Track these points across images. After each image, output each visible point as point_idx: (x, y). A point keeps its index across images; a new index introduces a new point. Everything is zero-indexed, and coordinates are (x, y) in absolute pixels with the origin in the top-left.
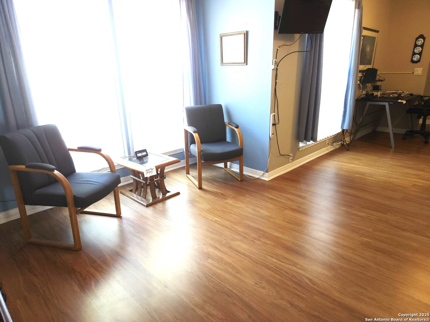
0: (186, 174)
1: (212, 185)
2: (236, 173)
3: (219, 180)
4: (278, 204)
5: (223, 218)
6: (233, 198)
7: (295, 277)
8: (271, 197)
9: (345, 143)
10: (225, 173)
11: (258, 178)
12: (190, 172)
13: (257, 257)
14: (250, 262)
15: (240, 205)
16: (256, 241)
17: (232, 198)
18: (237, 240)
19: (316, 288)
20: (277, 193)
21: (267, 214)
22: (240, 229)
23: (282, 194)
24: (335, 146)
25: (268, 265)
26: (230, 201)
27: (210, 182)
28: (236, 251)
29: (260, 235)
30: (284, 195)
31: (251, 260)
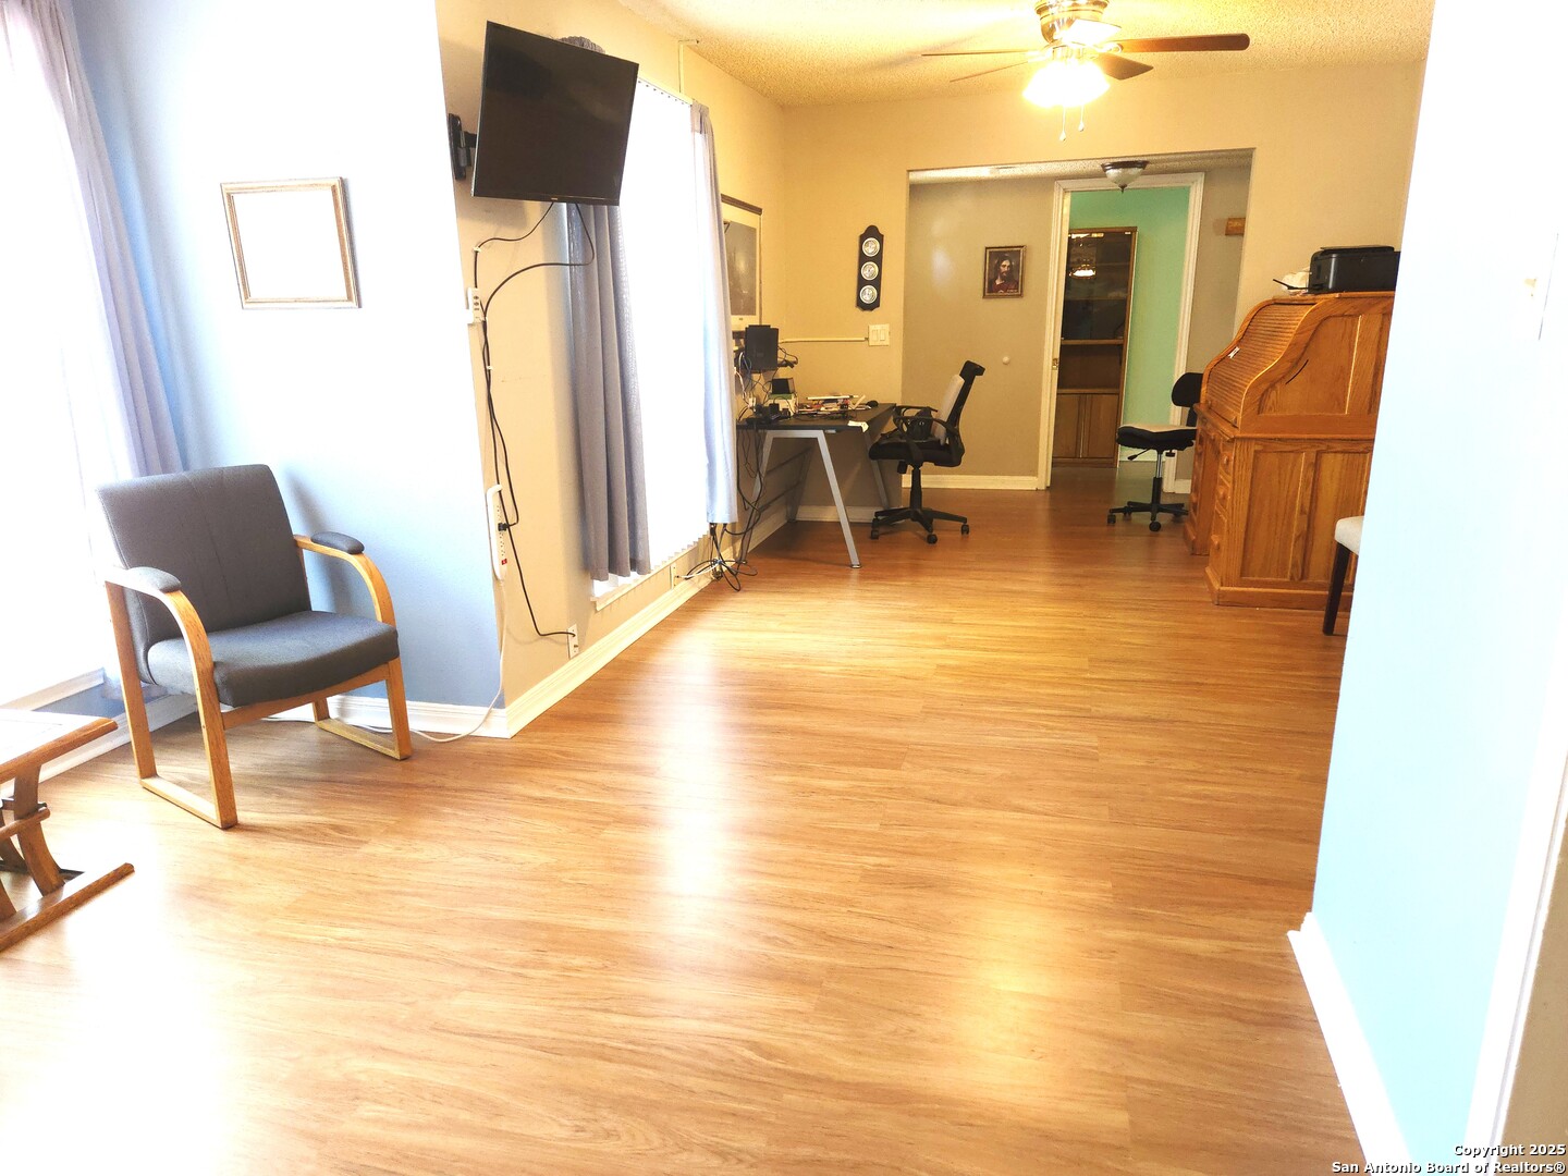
0: (138, 779)
1: (283, 801)
2: (376, 733)
3: (303, 774)
4: (571, 814)
5: (370, 920)
6: (390, 831)
7: (704, 1054)
8: (537, 793)
9: (724, 569)
10: (325, 743)
11: (469, 737)
12: (160, 768)
13: (555, 1030)
14: (532, 1057)
15: (426, 851)
16: (531, 972)
17: (387, 831)
18: (458, 990)
19: (780, 1066)
20: (558, 773)
21: (543, 859)
22: (455, 945)
23: (573, 774)
24: (696, 581)
25: (603, 1045)
26: (380, 848)
27: (267, 791)
28: (466, 1035)
29: (538, 946)
30: (580, 776)
31: (533, 1048)
